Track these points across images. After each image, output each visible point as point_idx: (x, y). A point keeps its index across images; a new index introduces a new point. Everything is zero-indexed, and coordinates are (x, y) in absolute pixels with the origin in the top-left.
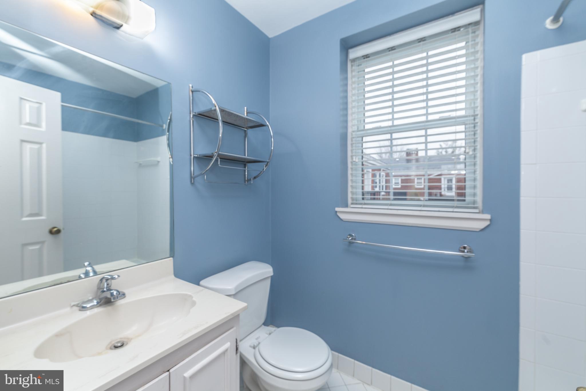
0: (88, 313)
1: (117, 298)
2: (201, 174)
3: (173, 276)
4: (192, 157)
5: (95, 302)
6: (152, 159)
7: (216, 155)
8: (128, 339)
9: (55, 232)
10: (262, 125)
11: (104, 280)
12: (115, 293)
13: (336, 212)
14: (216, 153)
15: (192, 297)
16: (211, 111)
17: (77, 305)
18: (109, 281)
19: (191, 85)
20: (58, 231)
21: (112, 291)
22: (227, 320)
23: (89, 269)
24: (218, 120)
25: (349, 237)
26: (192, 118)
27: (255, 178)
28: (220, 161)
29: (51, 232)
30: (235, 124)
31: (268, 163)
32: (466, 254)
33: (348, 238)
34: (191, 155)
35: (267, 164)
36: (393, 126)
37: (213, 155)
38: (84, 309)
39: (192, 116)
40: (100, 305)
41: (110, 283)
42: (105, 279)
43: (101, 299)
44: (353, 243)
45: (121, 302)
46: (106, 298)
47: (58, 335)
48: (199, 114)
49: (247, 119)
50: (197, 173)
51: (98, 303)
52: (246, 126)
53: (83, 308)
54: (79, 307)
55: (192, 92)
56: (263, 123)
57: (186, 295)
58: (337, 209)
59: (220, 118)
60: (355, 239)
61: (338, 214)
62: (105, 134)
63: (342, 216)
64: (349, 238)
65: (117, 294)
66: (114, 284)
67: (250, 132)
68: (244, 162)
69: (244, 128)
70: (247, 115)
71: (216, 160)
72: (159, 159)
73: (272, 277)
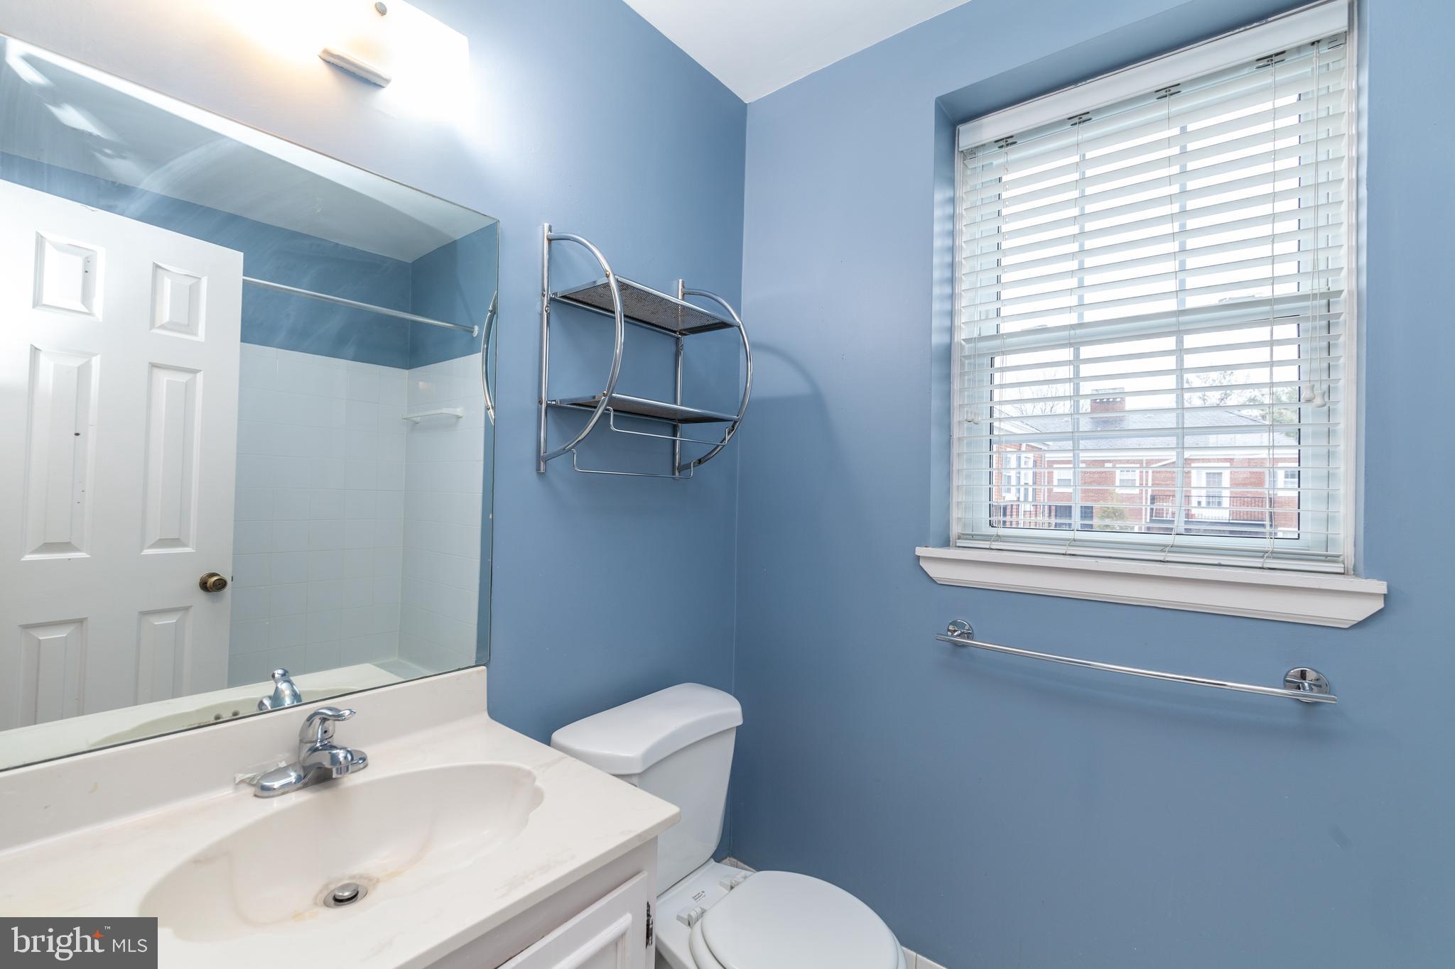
0: (276, 804)
1: (345, 770)
2: (564, 451)
3: (485, 716)
4: (544, 406)
5: (293, 777)
6: (445, 410)
7: (604, 400)
8: (370, 879)
9: (212, 585)
10: (723, 325)
11: (317, 721)
12: (341, 754)
13: (918, 558)
14: (604, 395)
15: (534, 779)
16: (595, 287)
17: (250, 782)
18: (329, 724)
19: (546, 226)
20: (221, 585)
21: (334, 752)
22: (626, 851)
23: (283, 686)
24: (613, 312)
25: (951, 628)
26: (547, 306)
27: (700, 461)
28: (614, 415)
29: (204, 586)
30: (654, 322)
31: (735, 422)
32: (1307, 694)
33: (949, 630)
34: (540, 402)
35: (733, 427)
36: (1081, 325)
37: (598, 402)
38: (266, 793)
39: (545, 303)
40: (305, 786)
41: (331, 729)
42: (320, 716)
43: (306, 769)
44: (964, 646)
45: (352, 780)
46: (320, 767)
47: (199, 861)
48: (564, 297)
49: (684, 307)
50: (554, 447)
51: (299, 779)
52: (681, 327)
53: (264, 791)
54: (254, 785)
55: (550, 240)
56: (727, 319)
57: (518, 769)
58: (920, 551)
59: (618, 307)
60: (969, 635)
61: (923, 564)
62: (335, 348)
63: (934, 571)
64: (955, 631)
65: (346, 758)
66: (342, 734)
67: (689, 341)
68: (674, 421)
69: (675, 332)
70: (683, 299)
71: (605, 415)
72: (459, 411)
73: (738, 727)
